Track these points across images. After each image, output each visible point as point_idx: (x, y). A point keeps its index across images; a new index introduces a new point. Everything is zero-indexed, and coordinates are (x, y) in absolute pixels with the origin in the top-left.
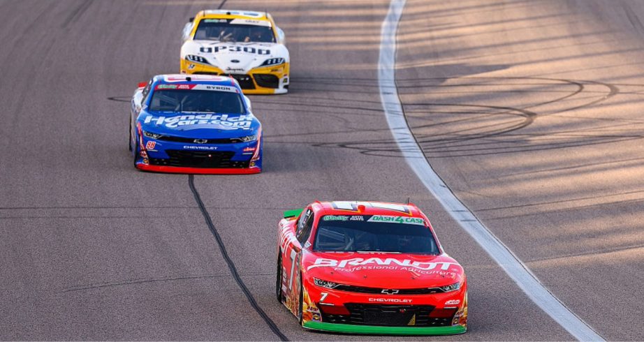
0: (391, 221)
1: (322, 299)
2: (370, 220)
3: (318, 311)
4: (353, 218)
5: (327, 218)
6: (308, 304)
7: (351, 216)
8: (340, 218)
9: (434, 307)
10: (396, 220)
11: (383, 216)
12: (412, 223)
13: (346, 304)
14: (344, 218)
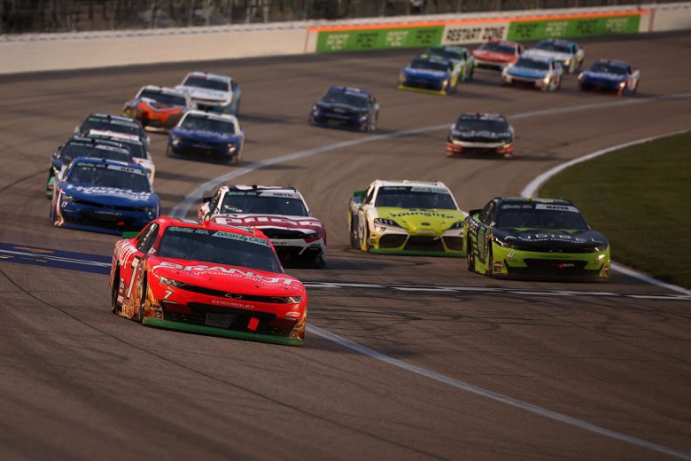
0: (235, 238)
1: (166, 297)
2: (216, 235)
3: (161, 309)
4: (199, 231)
5: (172, 229)
6: (150, 301)
7: (196, 229)
8: (185, 230)
9: (274, 316)
10: (241, 238)
11: (228, 233)
12: (256, 242)
13: (188, 303)
14: (189, 231)
